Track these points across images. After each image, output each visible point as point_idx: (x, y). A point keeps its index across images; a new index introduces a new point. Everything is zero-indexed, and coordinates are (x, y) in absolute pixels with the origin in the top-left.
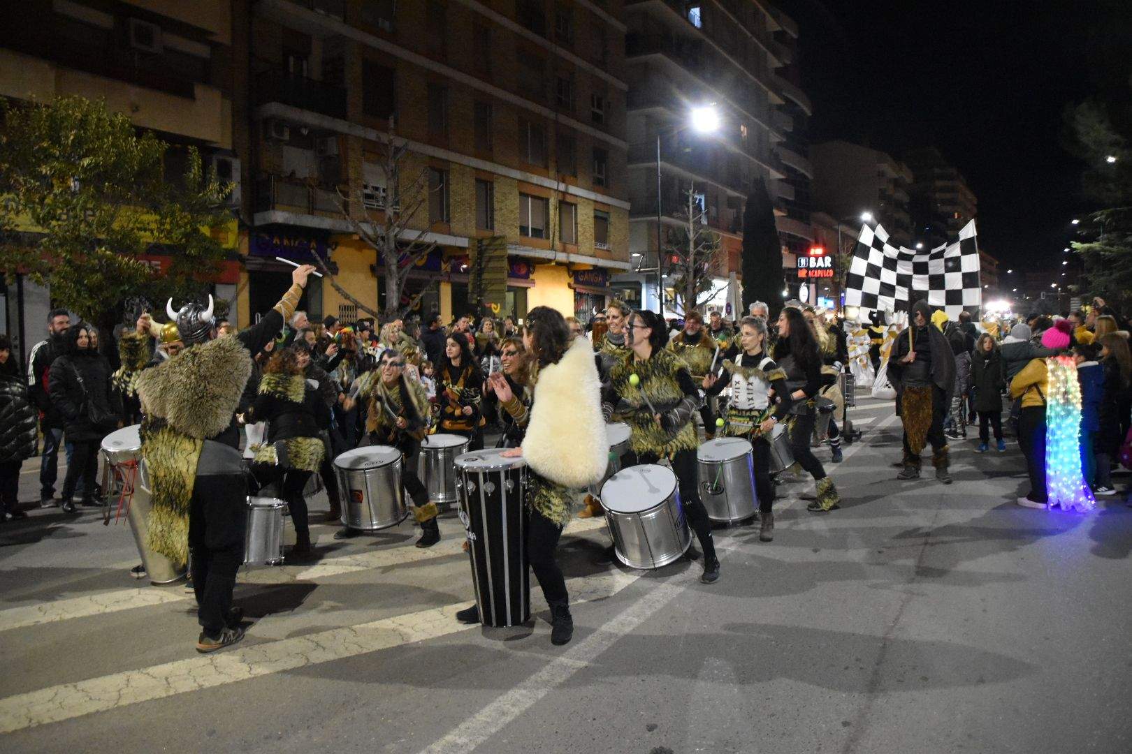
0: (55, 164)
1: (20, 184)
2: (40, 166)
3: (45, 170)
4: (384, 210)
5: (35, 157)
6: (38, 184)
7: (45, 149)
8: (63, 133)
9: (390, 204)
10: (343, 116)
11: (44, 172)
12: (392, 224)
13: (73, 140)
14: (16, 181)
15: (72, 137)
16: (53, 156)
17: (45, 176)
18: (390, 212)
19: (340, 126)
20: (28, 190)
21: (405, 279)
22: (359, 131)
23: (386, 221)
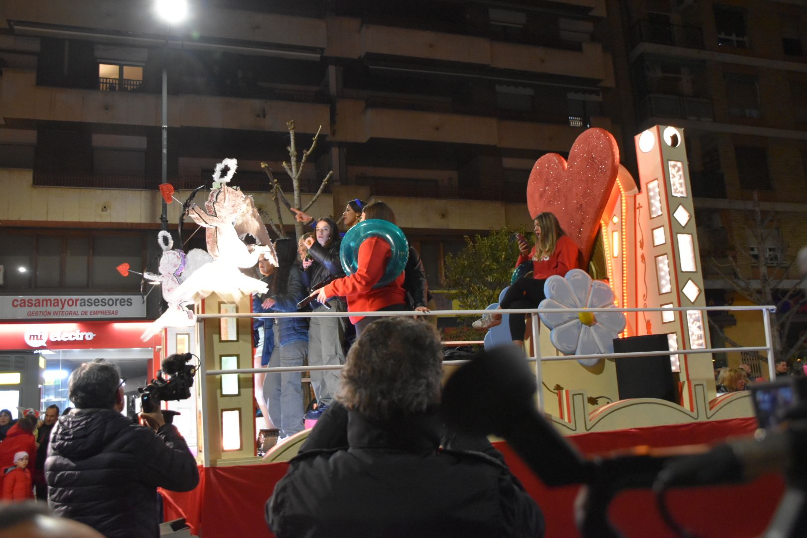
0: (495, 274)
1: (476, 290)
2: (487, 277)
3: (490, 279)
4: (758, 267)
5: (484, 271)
6: (486, 288)
7: (489, 266)
8: (499, 254)
9: (763, 264)
10: (723, 195)
11: (489, 280)
12: (766, 280)
13: (504, 258)
14: (474, 288)
15: (503, 256)
16: (495, 269)
17: (490, 283)
18: (763, 270)
19: (721, 204)
20: (480, 292)
21: (788, 325)
22: (740, 205)
23: (761, 278)
